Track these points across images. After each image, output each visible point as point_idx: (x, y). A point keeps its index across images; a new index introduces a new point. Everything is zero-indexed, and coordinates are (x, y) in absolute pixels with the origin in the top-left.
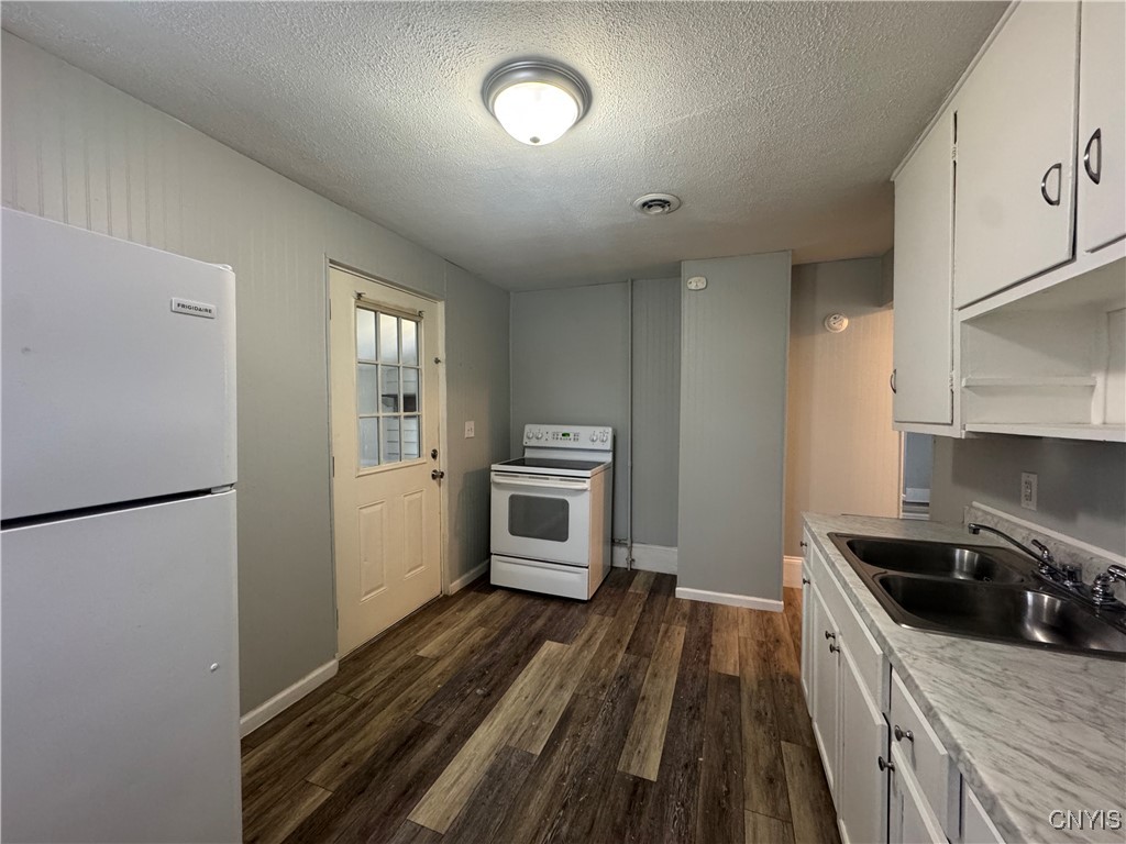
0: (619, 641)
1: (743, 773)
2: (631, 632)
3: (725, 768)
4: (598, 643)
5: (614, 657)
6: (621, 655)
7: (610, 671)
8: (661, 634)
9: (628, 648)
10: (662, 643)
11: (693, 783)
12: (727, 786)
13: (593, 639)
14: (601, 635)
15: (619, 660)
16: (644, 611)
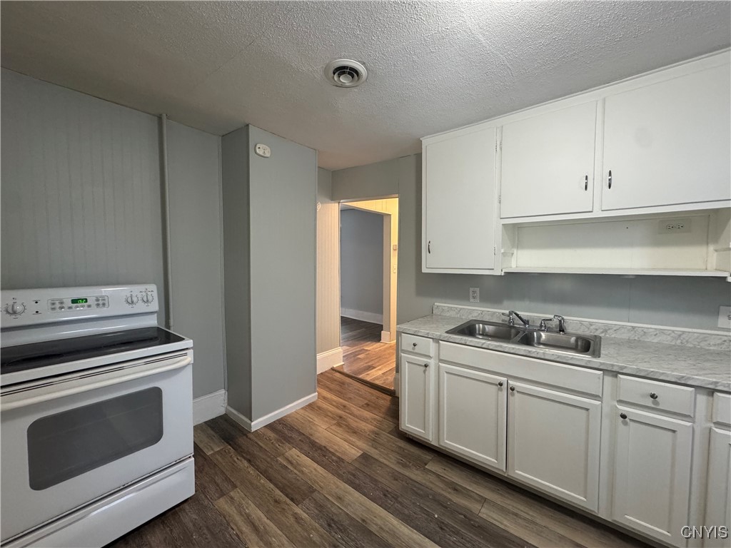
0: (276, 501)
1: (450, 500)
2: (272, 486)
3: (446, 508)
4: (268, 521)
5: (297, 518)
6: (298, 510)
7: (316, 530)
8: (289, 467)
9: (292, 500)
10: (302, 472)
11: (457, 533)
12: (462, 514)
13: (257, 523)
14: (257, 514)
15: (304, 515)
16: (249, 461)
